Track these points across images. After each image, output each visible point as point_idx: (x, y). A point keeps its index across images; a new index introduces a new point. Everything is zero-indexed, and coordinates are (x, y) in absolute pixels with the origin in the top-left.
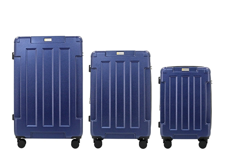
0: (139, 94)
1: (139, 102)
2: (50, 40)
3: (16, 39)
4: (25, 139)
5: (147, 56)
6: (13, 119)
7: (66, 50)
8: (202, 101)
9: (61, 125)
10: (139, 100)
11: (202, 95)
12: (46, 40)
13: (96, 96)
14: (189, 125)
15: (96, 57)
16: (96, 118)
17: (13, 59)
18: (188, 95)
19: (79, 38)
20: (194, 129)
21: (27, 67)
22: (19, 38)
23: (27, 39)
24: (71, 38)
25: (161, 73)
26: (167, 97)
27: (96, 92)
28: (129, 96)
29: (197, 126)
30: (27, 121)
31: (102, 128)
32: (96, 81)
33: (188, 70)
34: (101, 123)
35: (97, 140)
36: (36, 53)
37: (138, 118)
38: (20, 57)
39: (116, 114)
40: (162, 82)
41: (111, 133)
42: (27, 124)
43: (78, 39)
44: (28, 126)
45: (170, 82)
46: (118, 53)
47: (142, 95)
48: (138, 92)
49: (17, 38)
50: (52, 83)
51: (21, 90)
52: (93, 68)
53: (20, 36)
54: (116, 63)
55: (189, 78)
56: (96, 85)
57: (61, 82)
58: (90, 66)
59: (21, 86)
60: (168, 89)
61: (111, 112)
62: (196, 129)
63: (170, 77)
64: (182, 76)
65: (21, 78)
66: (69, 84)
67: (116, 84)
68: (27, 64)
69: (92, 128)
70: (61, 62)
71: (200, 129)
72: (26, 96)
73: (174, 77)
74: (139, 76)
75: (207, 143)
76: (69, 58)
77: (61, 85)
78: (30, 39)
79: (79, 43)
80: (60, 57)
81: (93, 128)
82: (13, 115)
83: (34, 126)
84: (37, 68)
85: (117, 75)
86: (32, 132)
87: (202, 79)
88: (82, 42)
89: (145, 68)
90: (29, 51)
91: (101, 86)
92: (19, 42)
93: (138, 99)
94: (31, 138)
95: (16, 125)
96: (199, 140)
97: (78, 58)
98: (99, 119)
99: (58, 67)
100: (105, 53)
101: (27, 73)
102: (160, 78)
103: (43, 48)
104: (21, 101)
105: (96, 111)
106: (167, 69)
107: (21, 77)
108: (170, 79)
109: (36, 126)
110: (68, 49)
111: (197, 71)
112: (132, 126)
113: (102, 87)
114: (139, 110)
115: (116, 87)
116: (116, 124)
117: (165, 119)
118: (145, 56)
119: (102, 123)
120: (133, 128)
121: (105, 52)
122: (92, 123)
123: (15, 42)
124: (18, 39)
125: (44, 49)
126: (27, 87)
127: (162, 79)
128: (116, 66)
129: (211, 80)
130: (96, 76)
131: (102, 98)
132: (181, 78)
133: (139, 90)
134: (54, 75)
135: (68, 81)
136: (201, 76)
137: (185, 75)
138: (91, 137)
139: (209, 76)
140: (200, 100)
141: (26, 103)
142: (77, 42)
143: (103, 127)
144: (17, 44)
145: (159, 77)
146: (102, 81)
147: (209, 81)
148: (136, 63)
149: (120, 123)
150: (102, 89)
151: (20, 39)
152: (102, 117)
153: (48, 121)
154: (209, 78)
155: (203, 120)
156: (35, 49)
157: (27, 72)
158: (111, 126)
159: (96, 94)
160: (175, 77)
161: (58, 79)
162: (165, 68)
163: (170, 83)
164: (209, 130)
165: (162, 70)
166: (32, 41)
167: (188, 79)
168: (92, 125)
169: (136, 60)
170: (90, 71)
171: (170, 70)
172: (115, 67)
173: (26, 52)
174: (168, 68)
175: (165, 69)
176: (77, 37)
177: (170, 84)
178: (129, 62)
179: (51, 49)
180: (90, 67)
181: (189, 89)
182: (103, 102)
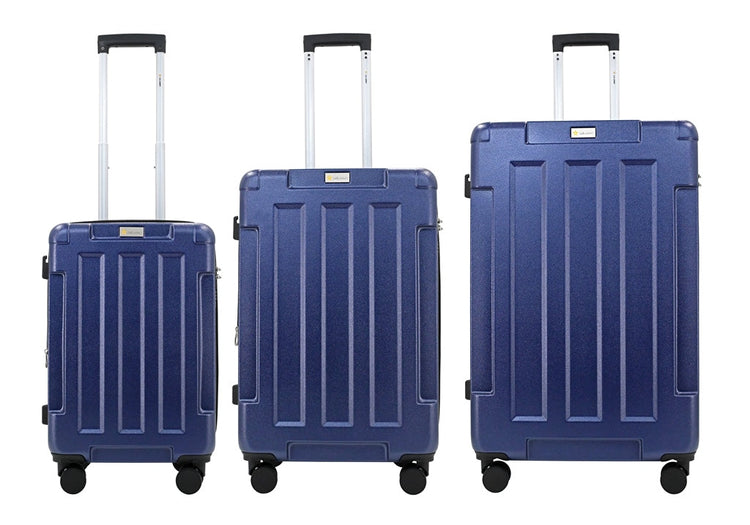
0: (399, 313)
1: (400, 339)
2: (590, 133)
3: (476, 132)
4: (508, 462)
5: (425, 188)
6: (467, 397)
7: (644, 168)
8: (186, 337)
9: (627, 416)
10: (399, 331)
11: (186, 315)
12: (577, 133)
13: (258, 319)
14: (142, 415)
15: (257, 189)
16: (258, 393)
17: (467, 195)
18: (139, 316)
19: (687, 127)
20: (161, 430)
21: (513, 225)
22: (489, 126)
23: (515, 129)
24: (660, 127)
25: (51, 243)
26: (72, 325)
27: (258, 305)
28: (368, 321)
29: (172, 420)
30: (513, 404)
31: (277, 425)
32: (258, 270)
33: (139, 232)
34: (273, 411)
35: (260, 465)
36: (544, 177)
37: (396, 392)
38: (490, 188)
39: (324, 380)
40: (54, 274)
41: (305, 442)
42: (513, 414)
43: (682, 128)
44: (517, 419)
45: (80, 272)
46: (330, 178)
47: (408, 317)
48: (396, 306)
49: (481, 127)
50: (596, 275)
51: (493, 301)
52: (245, 225)
53: (492, 121)
54: (324, 209)
55: (143, 259)
56: (258, 282)
57: (627, 274)
58: (236, 219)
59: (493, 287)
60: (72, 295)
61: (307, 373)
62: (169, 428)
63: (80, 257)
64: (120, 253)
65: (493, 261)
66: (655, 278)
67: (324, 279)
68: (513, 213)
69: (244, 426)
70: (627, 206)
71: (180, 428)
72: (510, 320)
73: (93, 255)
74: (399, 252)
75: (203, 475)
76: (654, 193)
77: (627, 283)
78: (523, 130)
79: (688, 143)
80: (622, 190)
81: (248, 425)
82: (467, 383)
83: (537, 419)
84: (548, 226)
85: (327, 250)
86: (530, 438)
87: (186, 263)
88: (696, 139)
89: (418, 228)
90: (519, 169)
91: (273, 284)
92: (488, 141)
93: (396, 330)
94: (527, 459)
95: (477, 417)
96: (176, 466)
97: (682, 192)
98: (267, 396)
99: (618, 223)
100: (285, 177)
101: (513, 243)
102: (47, 261)
103: (567, 161)
104: (493, 335)
105: (258, 370)
106: (72, 231)
107: (493, 256)
108: (80, 264)
109: (543, 418)
110: (651, 162)
111: (169, 236)
112: (376, 421)
113: (276, 291)
114: (400, 367)
115: (324, 291)
116: (324, 411)
117: (64, 396)
118: (418, 187)
119: (275, 408)
120: (379, 425)
121: (288, 174)
122: (244, 409)
123: (473, 141)
124: (483, 129)
125: (571, 163)
126: (513, 289)
127: (55, 264)
128: (324, 220)
129: (218, 266)
130: (258, 253)
131: (276, 324)
132: (117, 260)
133: (399, 299)
134: (603, 248)
135: (651, 271)
136: (183, 253)
137: (132, 249)
138: (242, 455)
139: (209, 254)
140: (180, 334)
141: (510, 343)
142: (679, 139)
143: (279, 424)
144: (481, 146)
145: (45, 258)
146: (276, 268)
147: (208, 270)
148: (390, 210)
149: (337, 411)
150: (276, 296)
151: (491, 131)
152: (276, 390)
153: (584, 403)
154: (209, 259)
155: (191, 397)
156: (539, 163)
157: (512, 239)
158: (307, 420)
159: (258, 313)
160: (97, 255)
161: (618, 263)
162: (65, 226)
163: (80, 276)
164: (209, 432)
165: (54, 232)
166: (530, 137)
167: (139, 262)
168: (244, 417)
169: (391, 200)
170: (236, 237)
171: (79, 235)
172: (320, 225)
173: (512, 174)
174: (74, 226)
175: (64, 231)
176: (679, 124)
177: (80, 281)
178: (367, 208)
179: (594, 163)
180: (238, 222)
181: (142, 297)
182: (279, 338)
